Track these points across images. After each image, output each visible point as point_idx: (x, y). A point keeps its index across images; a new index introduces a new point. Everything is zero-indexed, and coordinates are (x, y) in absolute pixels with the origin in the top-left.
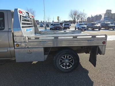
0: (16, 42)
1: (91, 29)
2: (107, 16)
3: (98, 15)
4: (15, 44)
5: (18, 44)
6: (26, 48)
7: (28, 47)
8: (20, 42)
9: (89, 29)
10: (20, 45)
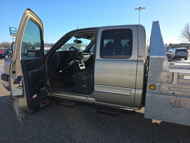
0: (151, 81)
4: (149, 84)
5: (154, 85)
7: (173, 93)
10: (157, 88)
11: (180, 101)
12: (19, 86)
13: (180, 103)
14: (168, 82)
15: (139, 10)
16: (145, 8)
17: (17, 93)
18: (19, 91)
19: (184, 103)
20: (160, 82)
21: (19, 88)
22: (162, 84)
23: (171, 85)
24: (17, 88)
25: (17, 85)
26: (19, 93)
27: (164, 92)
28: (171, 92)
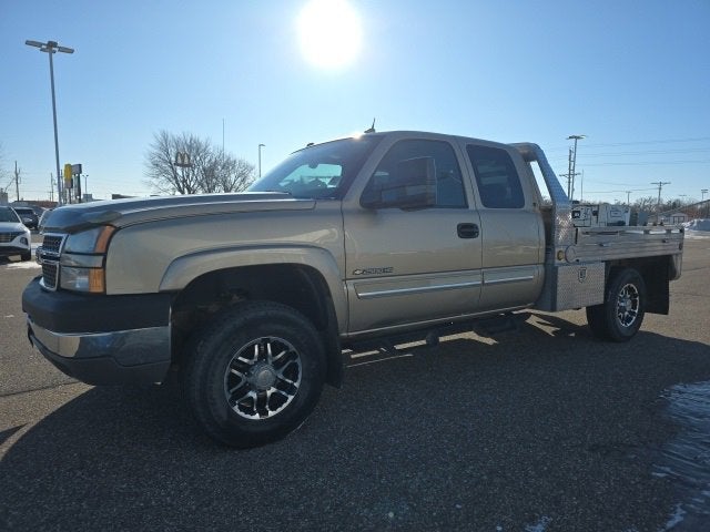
28: (575, 260)
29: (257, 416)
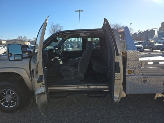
0: (129, 68)
1: (149, 50)
2: (162, 32)
3: (149, 30)
4: (127, 70)
5: (131, 70)
6: (140, 76)
7: (143, 74)
8: (133, 68)
9: (145, 50)
10: (133, 72)
11: (147, 78)
12: (42, 84)
13: (147, 80)
14: (139, 67)
15: (78, 12)
16: (83, 11)
17: (40, 91)
18: (42, 88)
19: (149, 80)
20: (134, 68)
21: (42, 86)
22: (136, 69)
23: (141, 69)
24: (41, 86)
25: (40, 84)
26: (42, 91)
27: (137, 74)
28: (141, 74)
29: (7, 107)
